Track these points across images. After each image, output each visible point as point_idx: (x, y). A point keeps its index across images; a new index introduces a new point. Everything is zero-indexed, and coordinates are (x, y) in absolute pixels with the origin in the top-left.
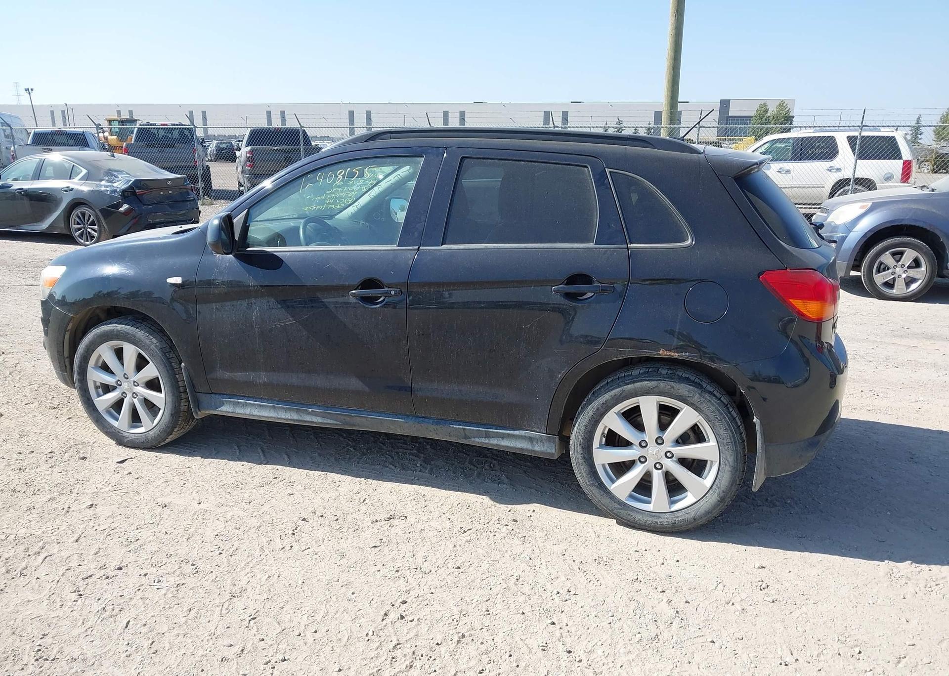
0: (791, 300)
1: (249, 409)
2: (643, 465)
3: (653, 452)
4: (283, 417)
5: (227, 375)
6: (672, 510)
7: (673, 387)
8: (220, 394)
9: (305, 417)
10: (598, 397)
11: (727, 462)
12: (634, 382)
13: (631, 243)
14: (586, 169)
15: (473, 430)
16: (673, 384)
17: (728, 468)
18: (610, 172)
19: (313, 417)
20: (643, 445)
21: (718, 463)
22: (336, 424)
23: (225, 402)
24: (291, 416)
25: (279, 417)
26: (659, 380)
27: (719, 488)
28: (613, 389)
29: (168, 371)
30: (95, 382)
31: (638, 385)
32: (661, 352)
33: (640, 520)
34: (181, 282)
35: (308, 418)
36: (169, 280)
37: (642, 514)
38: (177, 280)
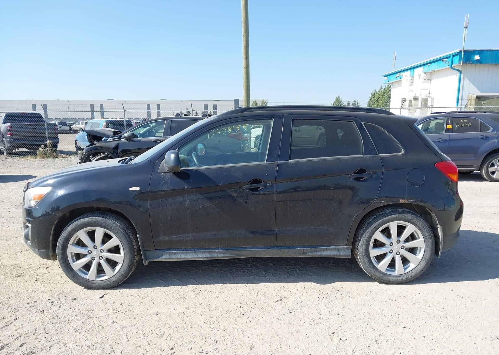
0: (448, 174)
1: (179, 256)
2: (392, 254)
3: (396, 247)
4: (201, 257)
5: (167, 238)
6: (406, 272)
7: (405, 216)
8: (160, 250)
9: (214, 255)
10: (370, 226)
11: (428, 247)
12: (388, 216)
13: (379, 154)
14: (352, 123)
15: (308, 249)
16: (405, 215)
17: (429, 249)
18: (364, 124)
19: (218, 255)
20: (391, 244)
21: (424, 248)
22: (232, 256)
23: (164, 254)
24: (205, 255)
25: (198, 257)
26: (399, 214)
27: (425, 258)
28: (379, 220)
29: (128, 240)
30: (71, 253)
31: (390, 217)
32: (401, 201)
33: (392, 279)
34: (139, 189)
35: (216, 255)
36: (131, 189)
37: (393, 277)
38: (136, 189)
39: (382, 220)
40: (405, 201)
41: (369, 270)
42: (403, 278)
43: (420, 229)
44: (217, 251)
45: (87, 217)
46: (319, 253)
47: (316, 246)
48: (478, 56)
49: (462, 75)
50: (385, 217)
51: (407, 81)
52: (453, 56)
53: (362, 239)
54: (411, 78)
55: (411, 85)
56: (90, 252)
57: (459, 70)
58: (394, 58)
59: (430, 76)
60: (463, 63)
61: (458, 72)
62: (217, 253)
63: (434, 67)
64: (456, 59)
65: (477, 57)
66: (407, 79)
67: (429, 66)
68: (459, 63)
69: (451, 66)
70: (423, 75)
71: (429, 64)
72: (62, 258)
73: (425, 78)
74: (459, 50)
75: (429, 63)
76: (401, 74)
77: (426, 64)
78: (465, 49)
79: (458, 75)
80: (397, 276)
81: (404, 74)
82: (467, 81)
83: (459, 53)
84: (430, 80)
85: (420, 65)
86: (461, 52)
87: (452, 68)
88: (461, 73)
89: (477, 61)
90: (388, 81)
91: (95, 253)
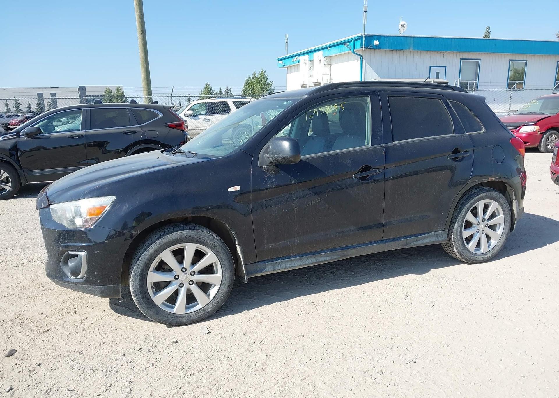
0: (518, 149)
1: (284, 265)
2: (478, 233)
3: (482, 226)
4: (307, 263)
5: (272, 245)
6: (490, 250)
7: (491, 194)
8: (262, 261)
9: (320, 259)
10: (464, 206)
11: (507, 222)
12: (478, 195)
13: (467, 132)
15: (411, 239)
16: (491, 193)
17: (508, 224)
19: (325, 258)
20: (478, 224)
21: (504, 223)
22: (338, 258)
23: (267, 266)
24: (311, 261)
25: (304, 264)
26: (487, 192)
27: (505, 234)
28: (471, 200)
29: (227, 255)
30: (151, 283)
31: (480, 196)
32: (489, 179)
33: (480, 258)
34: (240, 189)
35: (322, 259)
36: (230, 189)
37: (480, 256)
38: (236, 188)
39: (473, 200)
40: (493, 179)
41: (463, 252)
42: (489, 255)
43: (501, 205)
44: (324, 254)
45: (174, 232)
46: (420, 242)
47: (417, 235)
48: (377, 41)
49: (364, 61)
50: (476, 197)
51: (306, 66)
52: (355, 40)
53: (457, 221)
54: (310, 63)
55: (310, 70)
56: (177, 277)
57: (360, 55)
58: (287, 40)
59: (330, 61)
60: (364, 48)
61: (359, 57)
62: (323, 256)
63: (335, 51)
64: (358, 43)
65: (376, 43)
66: (306, 64)
67: (329, 50)
68: (361, 48)
69: (354, 50)
70: (323, 59)
71: (328, 48)
72: (140, 292)
73: (325, 62)
74: (360, 34)
75: (329, 47)
76: (299, 58)
77: (326, 48)
78: (366, 34)
79: (359, 60)
80: (484, 254)
81: (302, 58)
82: (368, 66)
83: (360, 38)
84: (330, 64)
85: (319, 48)
86: (362, 36)
87: (354, 53)
88: (362, 58)
89: (377, 46)
90: (284, 66)
91: (184, 278)
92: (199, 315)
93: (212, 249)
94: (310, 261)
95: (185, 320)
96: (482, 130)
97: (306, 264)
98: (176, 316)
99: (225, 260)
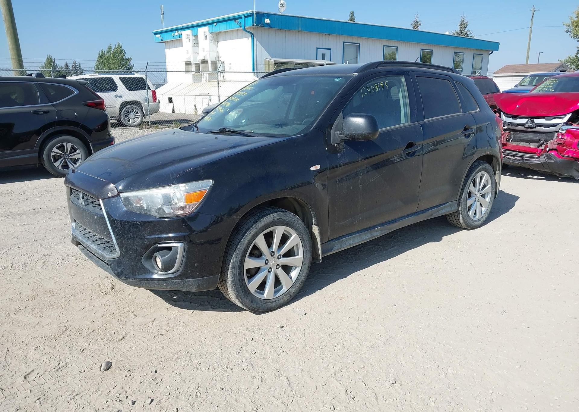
1: (348, 242)
2: (476, 202)
3: (478, 195)
6: (482, 216)
7: (485, 167)
8: (332, 240)
11: (493, 191)
13: (469, 111)
14: (449, 82)
15: (435, 210)
16: (485, 165)
18: (456, 84)
19: (377, 233)
20: (476, 193)
21: (491, 192)
23: (335, 244)
26: (483, 165)
27: (491, 200)
31: (479, 168)
32: (485, 153)
33: (476, 224)
34: (320, 168)
36: (312, 169)
37: (476, 222)
38: (317, 167)
39: (475, 172)
40: (487, 153)
41: (467, 219)
42: (482, 221)
44: (377, 229)
45: (267, 215)
46: (440, 212)
47: (438, 206)
48: (268, 19)
49: (255, 39)
50: (476, 169)
51: (189, 41)
52: (246, 17)
53: (464, 192)
54: (194, 38)
55: (194, 46)
56: (267, 262)
57: (251, 33)
58: (163, 12)
59: (217, 37)
60: (256, 26)
61: (250, 35)
62: (376, 231)
63: (222, 27)
64: (249, 21)
65: (267, 21)
66: (189, 39)
67: (216, 26)
68: (253, 25)
69: (244, 28)
70: (209, 36)
71: (215, 24)
72: (239, 280)
73: (211, 39)
74: (251, 11)
75: (216, 22)
76: (180, 32)
77: (213, 23)
78: (256, 11)
79: (250, 38)
80: (479, 220)
81: (185, 33)
82: (259, 45)
83: (251, 15)
84: (217, 41)
85: (204, 23)
86: (253, 13)
87: (245, 30)
88: (253, 37)
89: (267, 24)
90: (162, 40)
91: (273, 262)
92: (285, 299)
93: (297, 230)
94: (367, 237)
95: (274, 304)
96: (477, 109)
97: (364, 240)
98: (266, 301)
99: (307, 241)
